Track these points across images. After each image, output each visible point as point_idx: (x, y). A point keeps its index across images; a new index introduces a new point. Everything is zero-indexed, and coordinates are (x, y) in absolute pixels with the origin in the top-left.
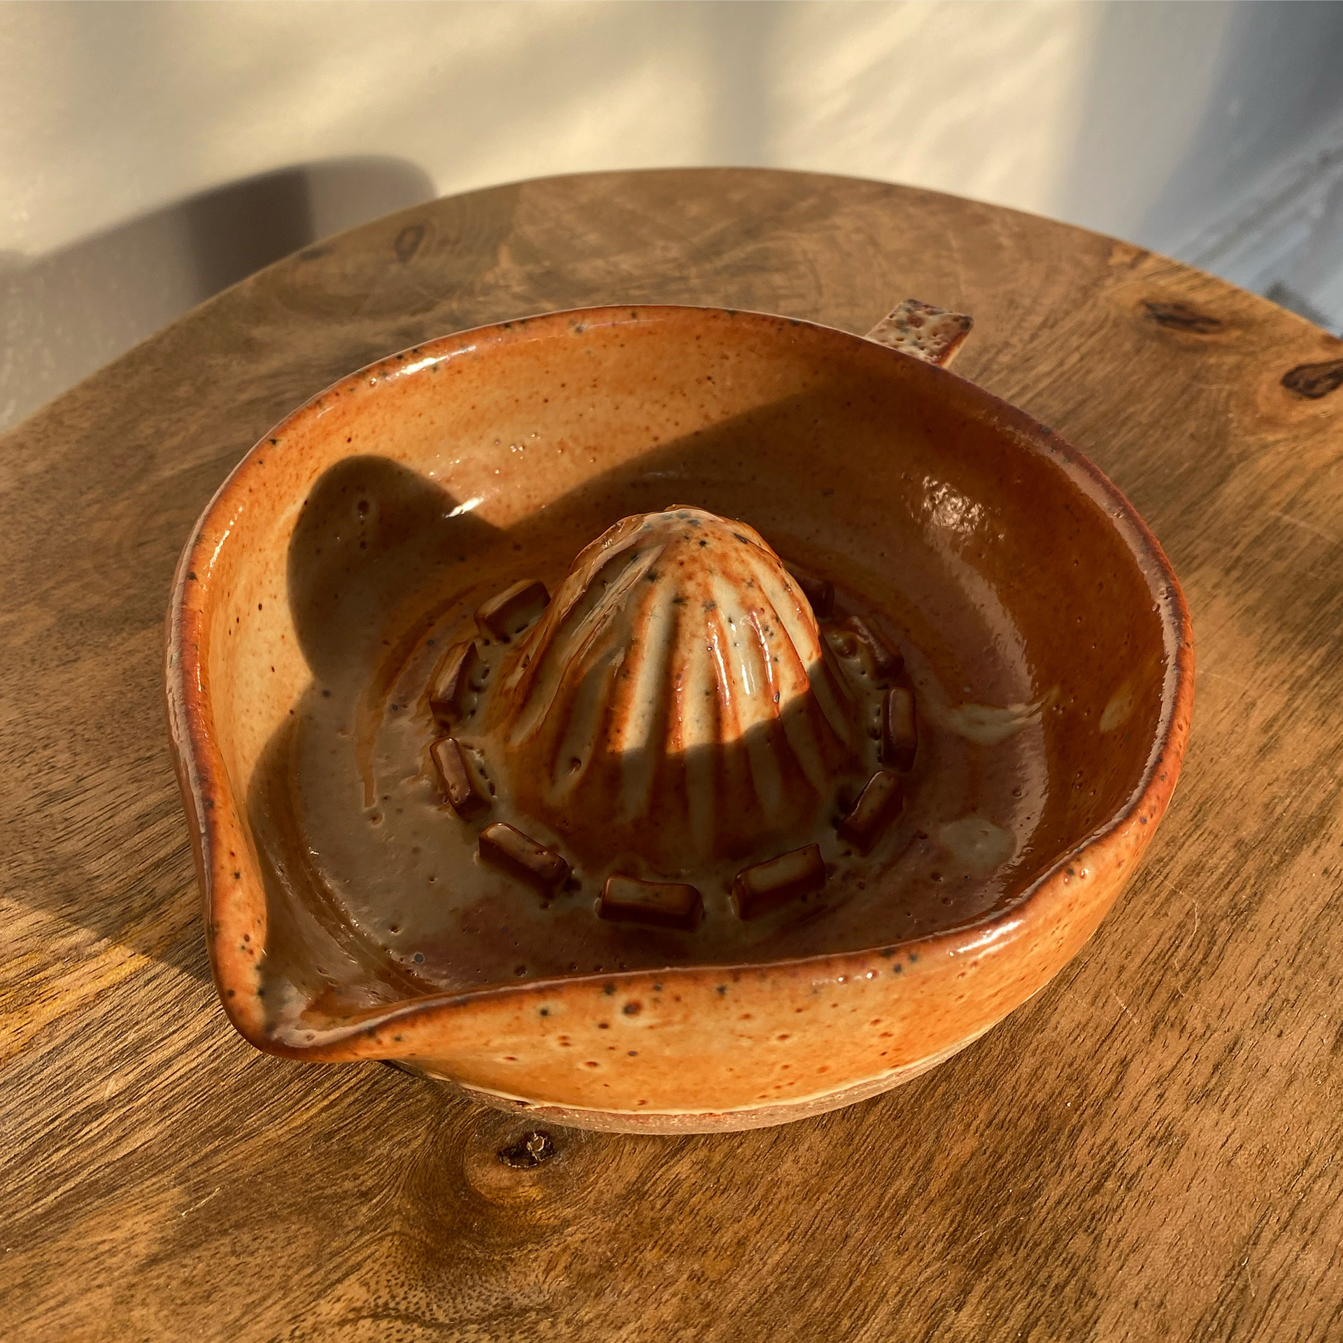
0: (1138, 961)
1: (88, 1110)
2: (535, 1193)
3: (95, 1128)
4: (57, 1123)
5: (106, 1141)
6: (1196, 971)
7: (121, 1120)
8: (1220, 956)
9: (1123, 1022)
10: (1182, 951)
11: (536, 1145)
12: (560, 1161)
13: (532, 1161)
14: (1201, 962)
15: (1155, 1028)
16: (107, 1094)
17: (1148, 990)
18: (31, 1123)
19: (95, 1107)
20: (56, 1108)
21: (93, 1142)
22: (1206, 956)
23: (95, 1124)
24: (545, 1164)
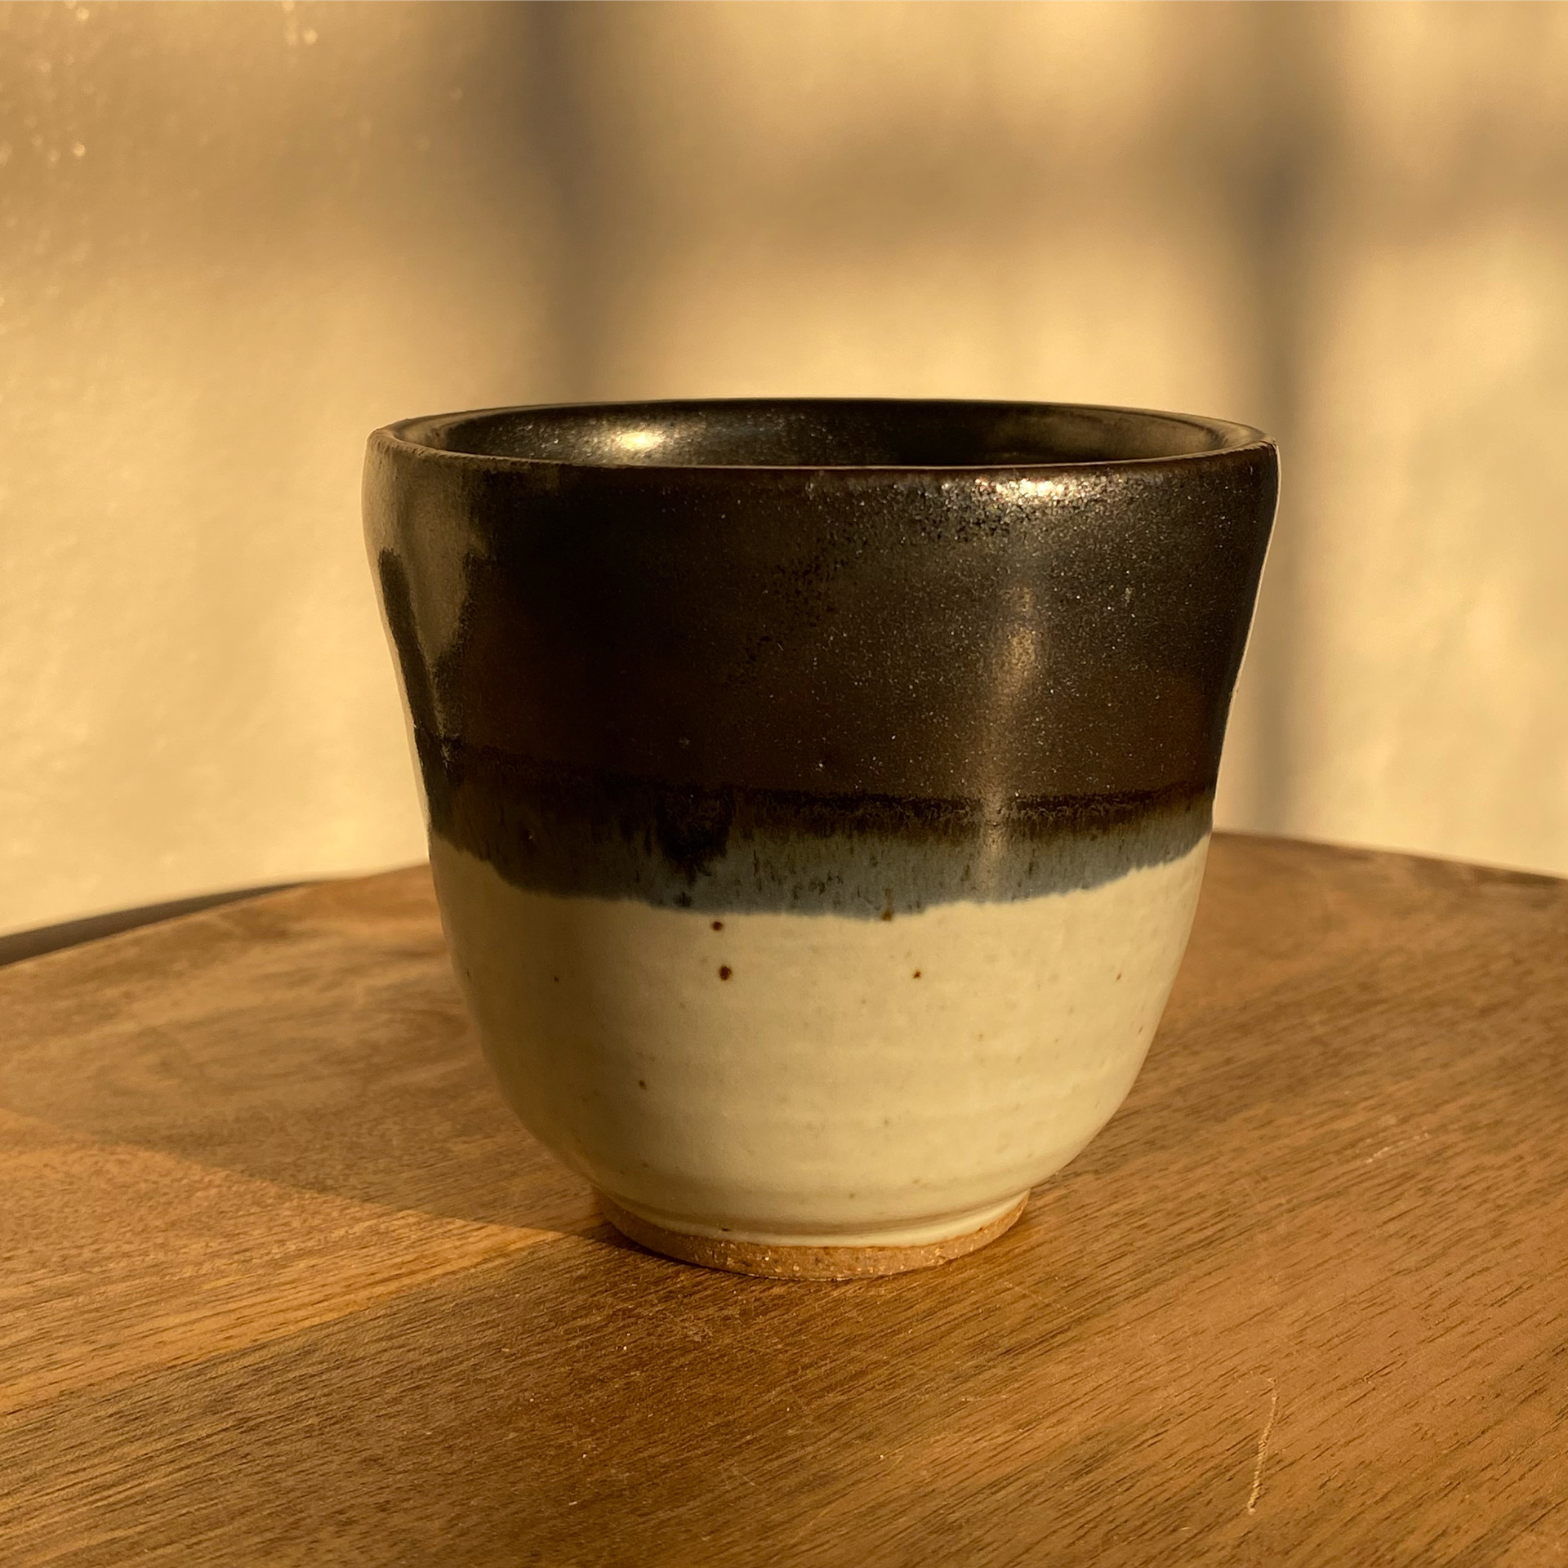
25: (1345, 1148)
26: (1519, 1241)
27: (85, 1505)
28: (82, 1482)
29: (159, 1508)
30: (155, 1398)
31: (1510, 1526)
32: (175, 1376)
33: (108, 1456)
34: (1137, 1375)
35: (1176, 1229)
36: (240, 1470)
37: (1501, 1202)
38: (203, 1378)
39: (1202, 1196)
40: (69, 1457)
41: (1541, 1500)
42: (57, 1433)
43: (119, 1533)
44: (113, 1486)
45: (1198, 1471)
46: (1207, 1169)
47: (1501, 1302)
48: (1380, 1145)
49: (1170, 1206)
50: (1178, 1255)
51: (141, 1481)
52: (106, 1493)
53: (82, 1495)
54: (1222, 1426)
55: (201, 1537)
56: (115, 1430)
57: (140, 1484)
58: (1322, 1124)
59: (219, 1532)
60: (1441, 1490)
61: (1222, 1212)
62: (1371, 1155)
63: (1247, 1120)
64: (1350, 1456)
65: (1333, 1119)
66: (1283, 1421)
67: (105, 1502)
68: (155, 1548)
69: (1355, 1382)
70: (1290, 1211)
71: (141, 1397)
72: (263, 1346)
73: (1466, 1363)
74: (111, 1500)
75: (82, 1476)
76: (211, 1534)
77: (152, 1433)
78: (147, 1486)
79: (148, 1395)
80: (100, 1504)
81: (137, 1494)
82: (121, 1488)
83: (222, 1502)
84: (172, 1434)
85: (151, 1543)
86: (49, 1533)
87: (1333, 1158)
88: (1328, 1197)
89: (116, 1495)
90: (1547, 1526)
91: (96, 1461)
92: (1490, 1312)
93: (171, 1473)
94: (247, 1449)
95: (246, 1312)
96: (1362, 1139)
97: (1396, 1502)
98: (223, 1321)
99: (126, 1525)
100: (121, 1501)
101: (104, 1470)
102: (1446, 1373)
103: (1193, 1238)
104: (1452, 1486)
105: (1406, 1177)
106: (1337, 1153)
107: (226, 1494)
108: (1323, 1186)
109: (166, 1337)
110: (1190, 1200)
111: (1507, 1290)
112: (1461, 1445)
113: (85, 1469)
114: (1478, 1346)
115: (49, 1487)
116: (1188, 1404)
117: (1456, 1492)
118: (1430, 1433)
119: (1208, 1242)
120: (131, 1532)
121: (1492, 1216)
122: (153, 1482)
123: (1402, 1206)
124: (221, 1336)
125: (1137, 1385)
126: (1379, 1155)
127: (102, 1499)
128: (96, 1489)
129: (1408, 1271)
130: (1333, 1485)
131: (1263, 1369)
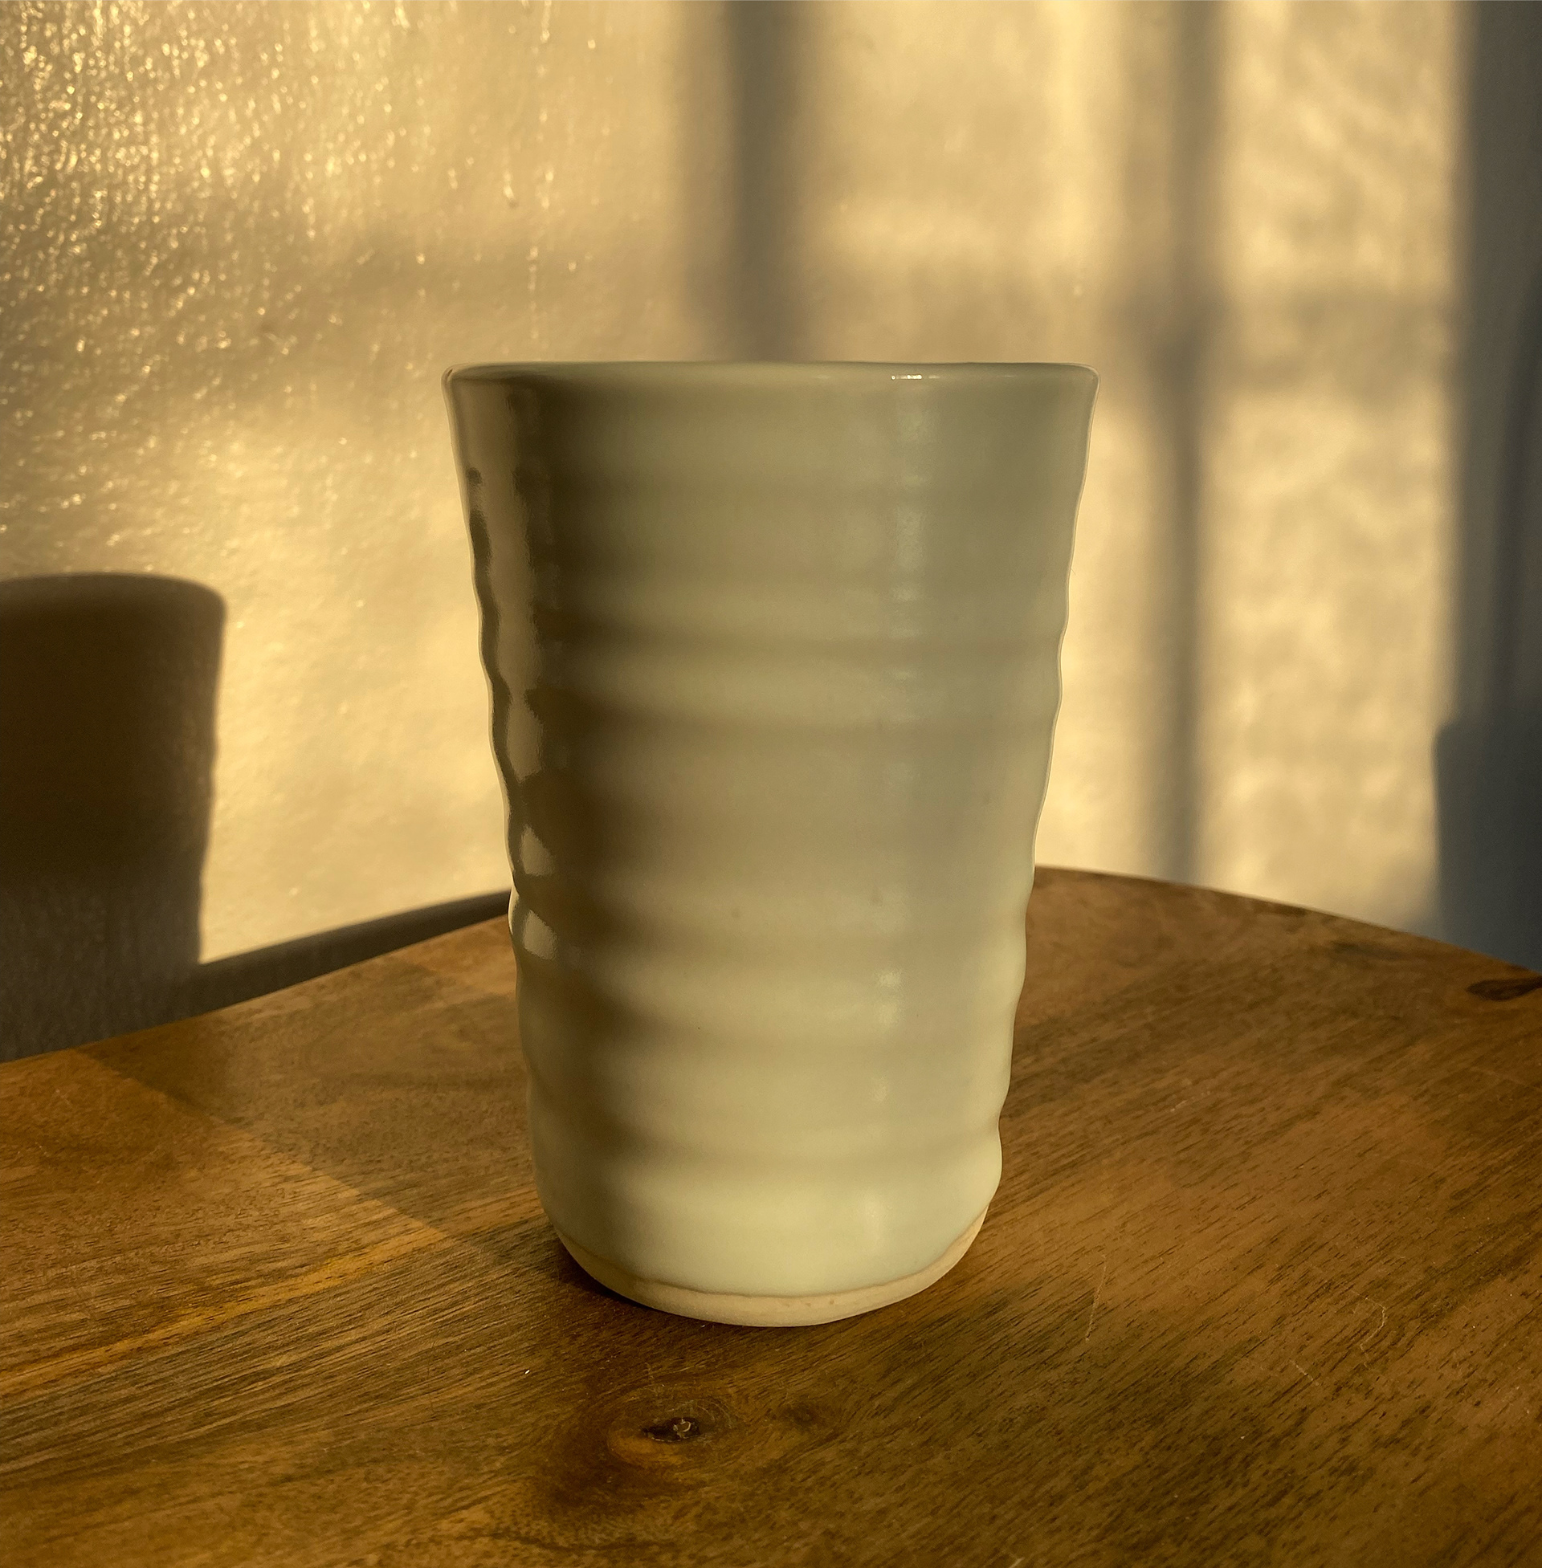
0: (1320, 1342)
1: (257, 1374)
2: (675, 1460)
3: (260, 1385)
4: (226, 1380)
5: (267, 1395)
6: (1384, 1353)
7: (285, 1382)
8: (1410, 1344)
9: (1304, 1383)
10: (1368, 1339)
11: (681, 1428)
12: (705, 1440)
13: (677, 1437)
14: (1388, 1347)
15: (1339, 1389)
16: (278, 1364)
17: (1330, 1364)
18: (202, 1378)
19: (264, 1371)
20: (228, 1371)
21: (256, 1394)
22: (1394, 1343)
23: (260, 1383)
24: (688, 1440)
25: (1159, 1101)
26: (1256, 1166)
27: (430, 1321)
28: (428, 1307)
29: (471, 1324)
30: (467, 1254)
31: (1235, 1354)
32: (477, 1239)
33: (442, 1290)
34: (1026, 1251)
35: (1055, 1156)
36: (516, 1301)
37: (1249, 1139)
38: (492, 1241)
39: (1071, 1133)
40: (420, 1291)
41: (1255, 1337)
42: (413, 1275)
43: (450, 1339)
44: (446, 1309)
45: (1057, 1315)
46: (1076, 1115)
47: (1242, 1207)
48: (1180, 1099)
49: (1052, 1139)
50: (1056, 1172)
51: (461, 1306)
52: (442, 1314)
53: (429, 1315)
54: (1073, 1285)
55: (496, 1343)
56: (445, 1273)
57: (460, 1309)
58: (1147, 1085)
59: (506, 1339)
60: (1197, 1329)
61: (1082, 1144)
62: (1174, 1107)
63: (1103, 1081)
64: (1146, 1307)
65: (1153, 1081)
66: (1109, 1282)
67: (442, 1319)
68: (471, 1349)
69: (1153, 1258)
70: (1123, 1144)
71: (459, 1253)
72: (526, 1222)
73: (1219, 1246)
74: (445, 1318)
75: (428, 1303)
76: (501, 1341)
77: (466, 1276)
78: (465, 1309)
79: (462, 1252)
80: (439, 1320)
81: (459, 1314)
82: (450, 1311)
83: (506, 1321)
84: (476, 1277)
85: (468, 1345)
86: (411, 1338)
87: (1152, 1108)
88: (1146, 1134)
89: (448, 1314)
90: (1256, 1355)
91: (435, 1293)
92: (1236, 1214)
93: (477, 1302)
94: (518, 1288)
95: (517, 1199)
96: (1170, 1095)
97: (1171, 1337)
98: (504, 1205)
99: (452, 1334)
100: (450, 1319)
101: (438, 1300)
102: (1207, 1253)
103: (1065, 1162)
104: (1204, 1326)
105: (1195, 1121)
106: (1154, 1104)
107: (508, 1316)
108: (1144, 1127)
109: (471, 1214)
110: (1064, 1136)
111: (1247, 1199)
112: (1211, 1301)
113: (429, 1298)
114: (1226, 1236)
115: (410, 1309)
116: (1055, 1270)
117: (1205, 1331)
118: (1193, 1292)
119: (1073, 1165)
120: (456, 1338)
121: (1243, 1149)
122: (467, 1307)
123: (1190, 1141)
124: (502, 1215)
125: (1026, 1258)
126: (1179, 1106)
127: (440, 1318)
128: (436, 1311)
129: (1190, 1186)
130: (1134, 1325)
131: (1099, 1249)
